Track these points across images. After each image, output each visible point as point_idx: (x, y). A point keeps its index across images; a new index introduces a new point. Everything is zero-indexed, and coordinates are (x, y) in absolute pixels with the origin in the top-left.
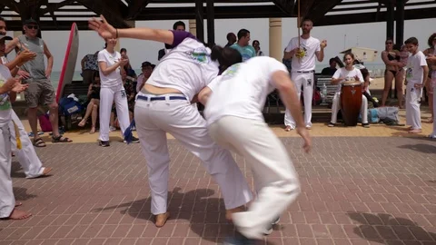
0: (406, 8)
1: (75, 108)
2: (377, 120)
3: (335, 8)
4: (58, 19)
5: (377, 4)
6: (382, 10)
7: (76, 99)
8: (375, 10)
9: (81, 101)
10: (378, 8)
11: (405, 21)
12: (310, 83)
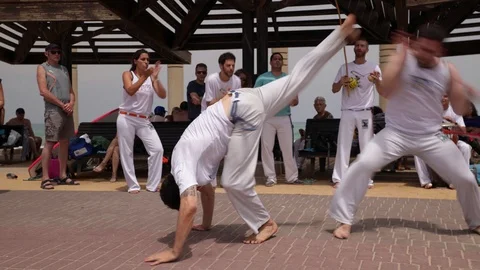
1: (83, 151)
3: (453, 32)
4: (100, 50)
7: (88, 141)
9: (94, 142)
12: (365, 125)
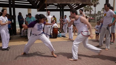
0: (64, 8)
2: (61, 36)
3: (47, 7)
5: (57, 7)
6: (58, 9)
8: (56, 9)
10: (57, 8)
11: (64, 12)
12: (49, 27)
